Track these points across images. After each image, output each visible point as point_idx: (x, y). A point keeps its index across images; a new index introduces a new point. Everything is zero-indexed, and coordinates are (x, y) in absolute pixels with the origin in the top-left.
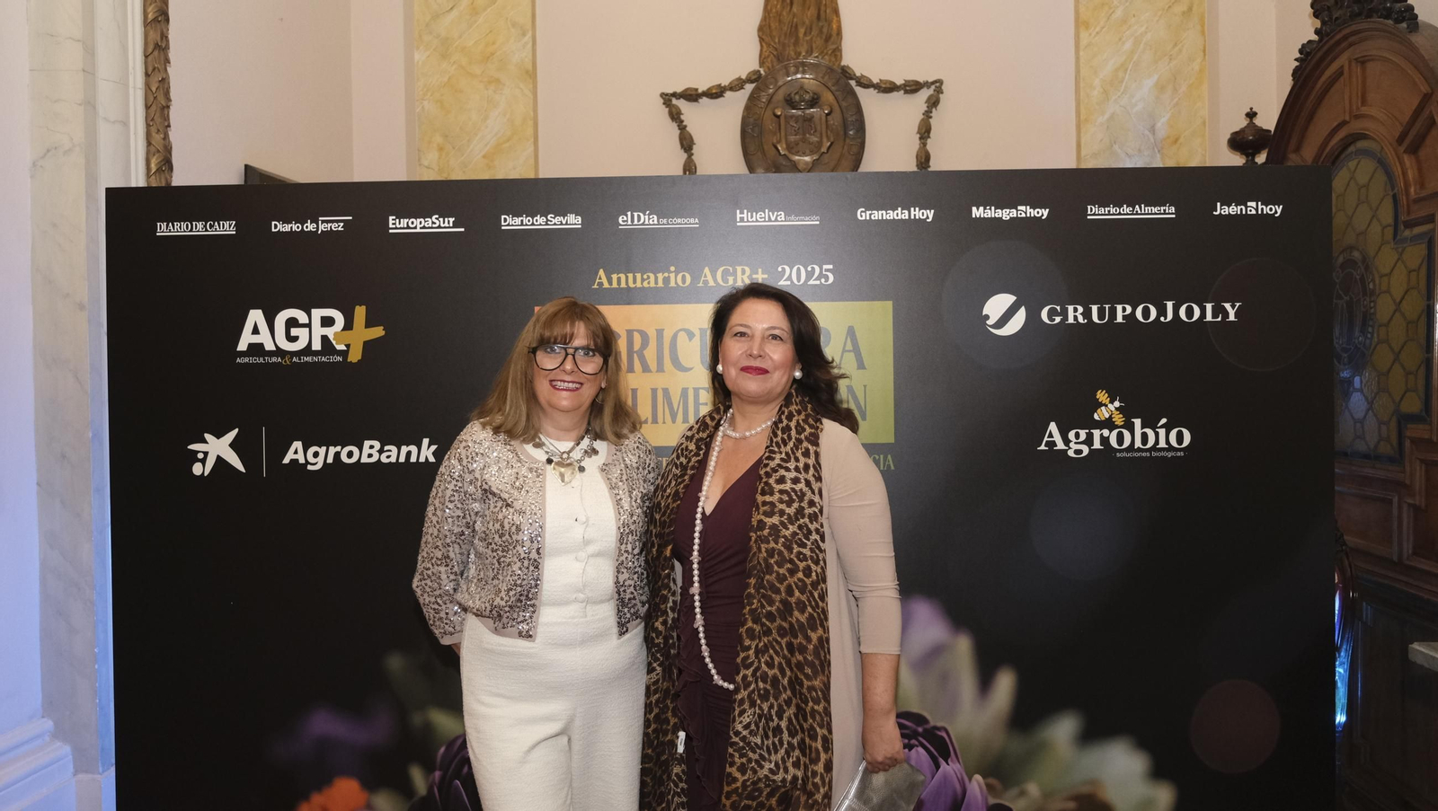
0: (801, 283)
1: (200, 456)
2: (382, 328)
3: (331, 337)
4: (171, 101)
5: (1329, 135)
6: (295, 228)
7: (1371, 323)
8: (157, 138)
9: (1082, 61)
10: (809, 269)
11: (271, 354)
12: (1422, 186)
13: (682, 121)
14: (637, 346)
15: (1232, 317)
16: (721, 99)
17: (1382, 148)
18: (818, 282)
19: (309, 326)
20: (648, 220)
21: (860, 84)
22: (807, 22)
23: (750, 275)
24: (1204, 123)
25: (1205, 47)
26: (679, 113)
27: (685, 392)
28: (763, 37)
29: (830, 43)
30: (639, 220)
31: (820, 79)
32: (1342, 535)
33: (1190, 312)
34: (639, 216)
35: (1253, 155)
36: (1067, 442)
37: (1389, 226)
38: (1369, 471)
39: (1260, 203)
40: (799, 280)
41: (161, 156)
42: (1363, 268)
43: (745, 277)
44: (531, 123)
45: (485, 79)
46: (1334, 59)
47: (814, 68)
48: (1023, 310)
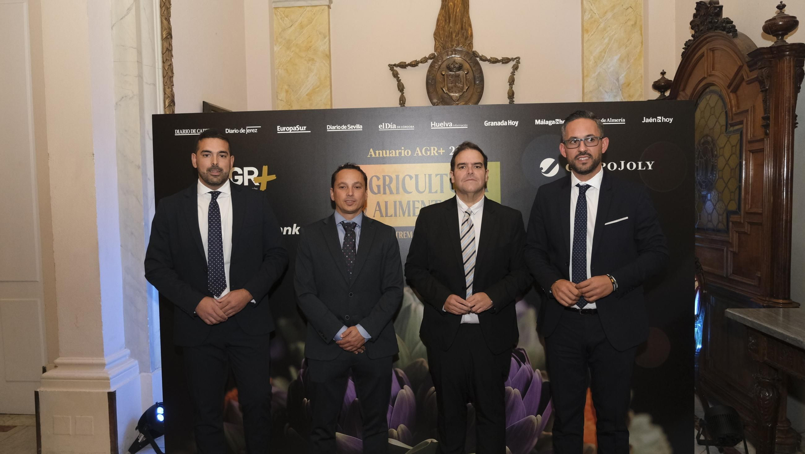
2: (275, 175)
3: (253, 180)
4: (173, 73)
5: (697, 84)
6: (236, 132)
7: (715, 170)
8: (168, 91)
9: (585, 48)
12: (738, 108)
13: (399, 78)
14: (387, 183)
15: (650, 168)
16: (416, 67)
17: (721, 90)
19: (243, 175)
20: (392, 127)
21: (481, 59)
22: (457, 31)
23: (437, 151)
24: (642, 77)
25: (642, 41)
26: (397, 74)
27: (409, 202)
28: (436, 38)
29: (467, 40)
30: (388, 127)
31: (463, 58)
32: (701, 265)
33: (631, 166)
34: (388, 125)
35: (664, 92)
37: (724, 125)
38: (714, 237)
39: (663, 117)
41: (170, 100)
42: (712, 145)
43: (435, 152)
44: (328, 79)
45: (307, 59)
46: (700, 49)
47: (460, 52)
48: (558, 165)
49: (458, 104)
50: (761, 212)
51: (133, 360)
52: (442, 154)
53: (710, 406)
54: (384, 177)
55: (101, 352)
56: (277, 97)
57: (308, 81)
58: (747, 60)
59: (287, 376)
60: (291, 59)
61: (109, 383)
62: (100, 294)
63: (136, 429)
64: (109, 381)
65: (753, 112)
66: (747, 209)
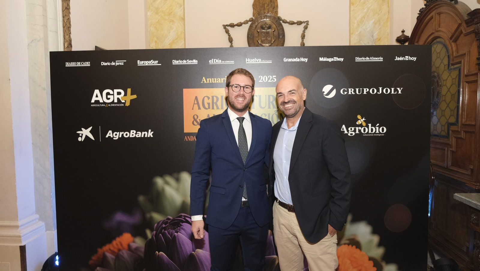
0: (266, 81)
1: (81, 135)
2: (136, 95)
3: (120, 98)
4: (70, 25)
5: (428, 37)
6: (108, 64)
7: (440, 95)
8: (67, 37)
9: (351, 15)
10: (269, 77)
11: (102, 103)
12: (458, 53)
13: (229, 33)
14: (215, 101)
15: (400, 92)
16: (241, 27)
17: (445, 41)
18: (271, 81)
19: (113, 95)
20: (218, 62)
21: (284, 22)
22: (267, 3)
24: (388, 34)
25: (389, 11)
26: (228, 31)
28: (254, 7)
29: (274, 9)
30: (215, 62)
31: (272, 21)
32: (430, 160)
33: (387, 91)
34: (215, 60)
35: (404, 43)
36: (348, 131)
37: (447, 65)
38: (438, 140)
39: (409, 57)
40: (265, 80)
42: (438, 78)
44: (183, 34)
45: (169, 21)
46: (430, 13)
47: (270, 17)
48: (335, 90)
50: (474, 124)
51: (41, 222)
54: (213, 97)
55: (16, 218)
56: (150, 45)
57: (170, 35)
58: (466, 18)
59: (144, 236)
60: (158, 20)
61: (21, 239)
62: (15, 177)
64: (21, 238)
65: (469, 55)
66: (463, 122)
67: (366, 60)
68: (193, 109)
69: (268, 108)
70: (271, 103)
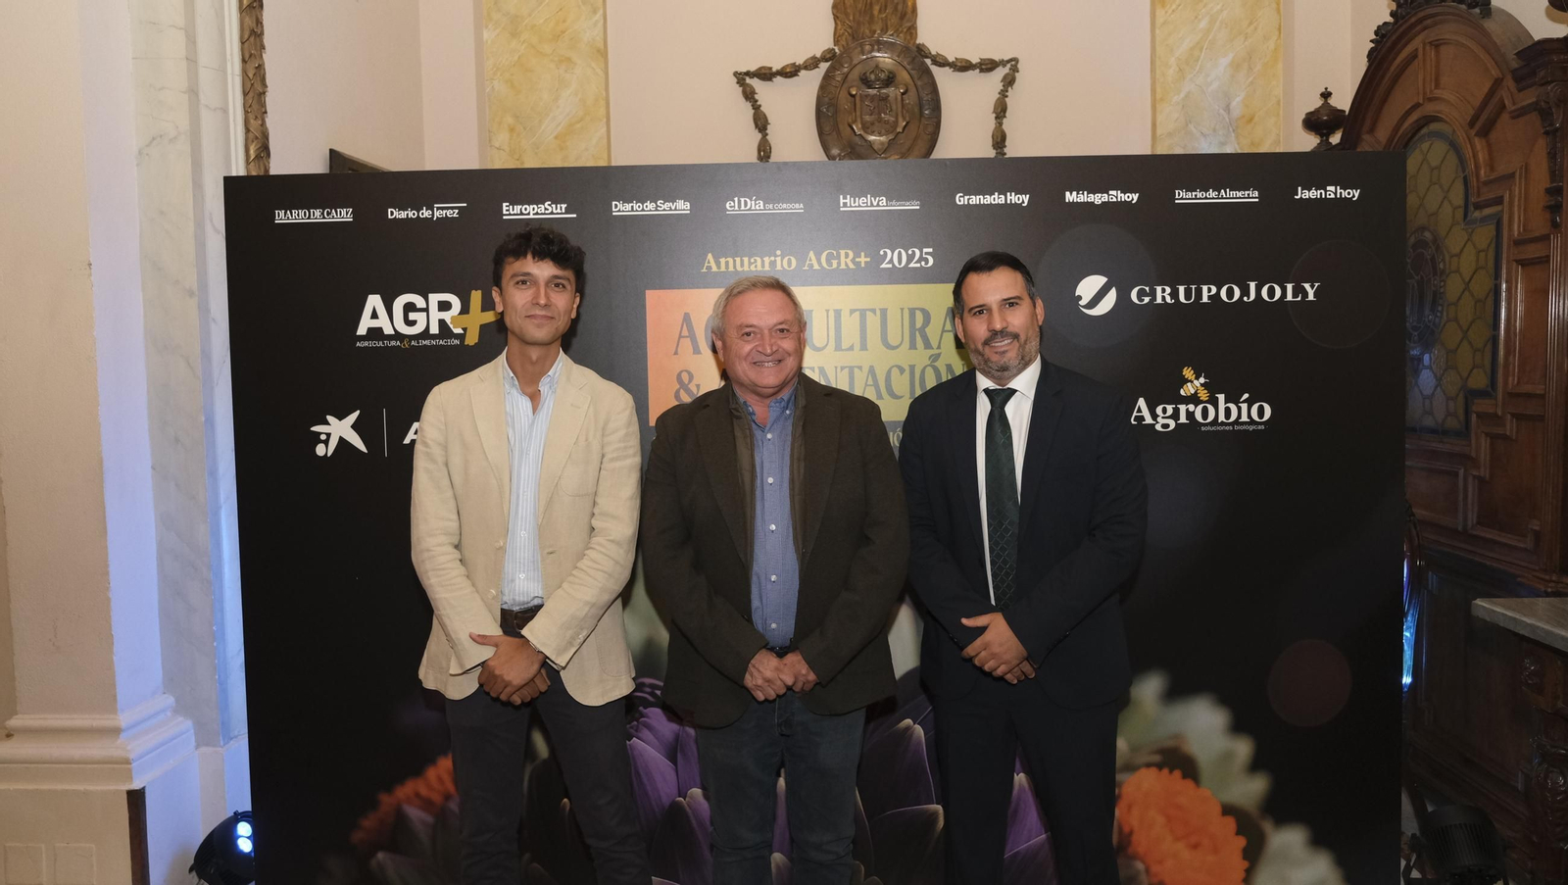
0: (903, 265)
1: (323, 437)
3: (448, 321)
5: (1402, 117)
6: (411, 215)
7: (1441, 302)
9: (1158, 39)
10: (910, 252)
11: (390, 337)
12: (1492, 168)
13: (757, 101)
15: (1311, 297)
16: (796, 78)
17: (1454, 130)
18: (919, 265)
19: (426, 310)
20: (756, 206)
21: (935, 62)
22: (882, 0)
23: (853, 259)
24: (1278, 103)
25: (1280, 26)
26: (753, 92)
28: (838, 15)
29: (905, 20)
30: (746, 205)
32: (1410, 507)
33: (1271, 293)
34: (745, 201)
35: (1328, 135)
37: (1460, 207)
38: (1437, 446)
39: (1339, 188)
40: (900, 262)
41: (259, 144)
42: (1433, 248)
43: (848, 261)
44: (602, 103)
45: (556, 59)
46: (1408, 42)
48: (1114, 290)
49: (886, 158)
50: (1543, 392)
51: (181, 719)
52: (863, 265)
53: (1430, 809)
55: (110, 704)
56: (490, 141)
57: (558, 107)
58: (1515, 65)
60: (519, 57)
61: (130, 770)
63: (191, 870)
64: (129, 766)
65: (1526, 178)
66: (1510, 386)
67: (1206, 198)
68: (676, 353)
69: (910, 348)
70: (917, 333)
